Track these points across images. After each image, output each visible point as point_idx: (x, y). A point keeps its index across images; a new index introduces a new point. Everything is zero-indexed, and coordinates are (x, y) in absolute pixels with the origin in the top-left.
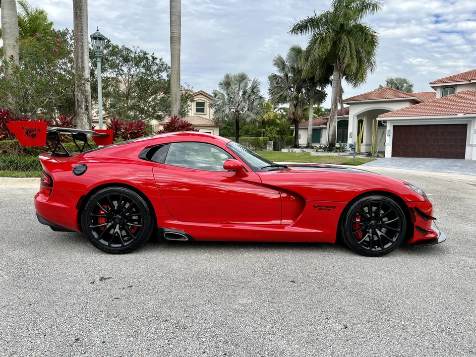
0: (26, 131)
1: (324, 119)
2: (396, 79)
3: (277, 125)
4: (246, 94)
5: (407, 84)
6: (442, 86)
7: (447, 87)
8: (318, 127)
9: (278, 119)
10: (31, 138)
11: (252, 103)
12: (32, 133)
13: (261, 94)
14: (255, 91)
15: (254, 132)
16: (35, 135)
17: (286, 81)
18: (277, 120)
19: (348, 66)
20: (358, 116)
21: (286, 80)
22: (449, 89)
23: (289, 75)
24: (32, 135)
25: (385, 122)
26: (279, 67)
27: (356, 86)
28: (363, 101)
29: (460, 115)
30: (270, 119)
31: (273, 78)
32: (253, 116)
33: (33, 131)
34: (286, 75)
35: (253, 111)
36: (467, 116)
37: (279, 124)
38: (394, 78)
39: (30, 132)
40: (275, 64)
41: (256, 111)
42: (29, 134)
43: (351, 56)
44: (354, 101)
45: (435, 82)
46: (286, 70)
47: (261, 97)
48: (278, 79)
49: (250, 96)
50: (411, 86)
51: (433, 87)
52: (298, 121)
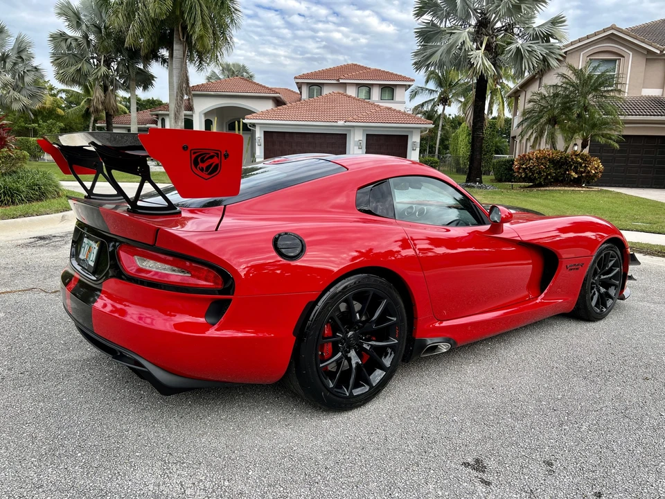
0: (194, 156)
1: (152, 115)
2: (234, 65)
3: (59, 117)
4: (8, 60)
5: (247, 73)
6: (308, 83)
7: (312, 84)
8: (143, 126)
9: (61, 108)
10: (205, 175)
11: (22, 78)
12: (211, 161)
13: (35, 63)
14: (24, 57)
15: (16, 128)
16: (216, 166)
17: (86, 46)
18: (59, 110)
19: (201, 37)
20: (206, 114)
21: (85, 44)
22: (315, 87)
23: (92, 37)
24: (208, 168)
25: (254, 125)
26: (68, 20)
27: (202, 70)
28: (212, 93)
29: (341, 123)
30: (44, 108)
31: (59, 39)
32: (26, 101)
33: (212, 157)
34: (86, 37)
35: (24, 92)
36: (347, 124)
37: (63, 116)
38: (231, 64)
39: (203, 161)
40: (60, 14)
41: (29, 92)
42: (201, 165)
43: (204, 24)
44: (202, 92)
45: (301, 77)
46: (84, 27)
47: (36, 69)
48: (69, 41)
49: (15, 64)
50: (251, 76)
51: (297, 83)
52: (111, 115)
